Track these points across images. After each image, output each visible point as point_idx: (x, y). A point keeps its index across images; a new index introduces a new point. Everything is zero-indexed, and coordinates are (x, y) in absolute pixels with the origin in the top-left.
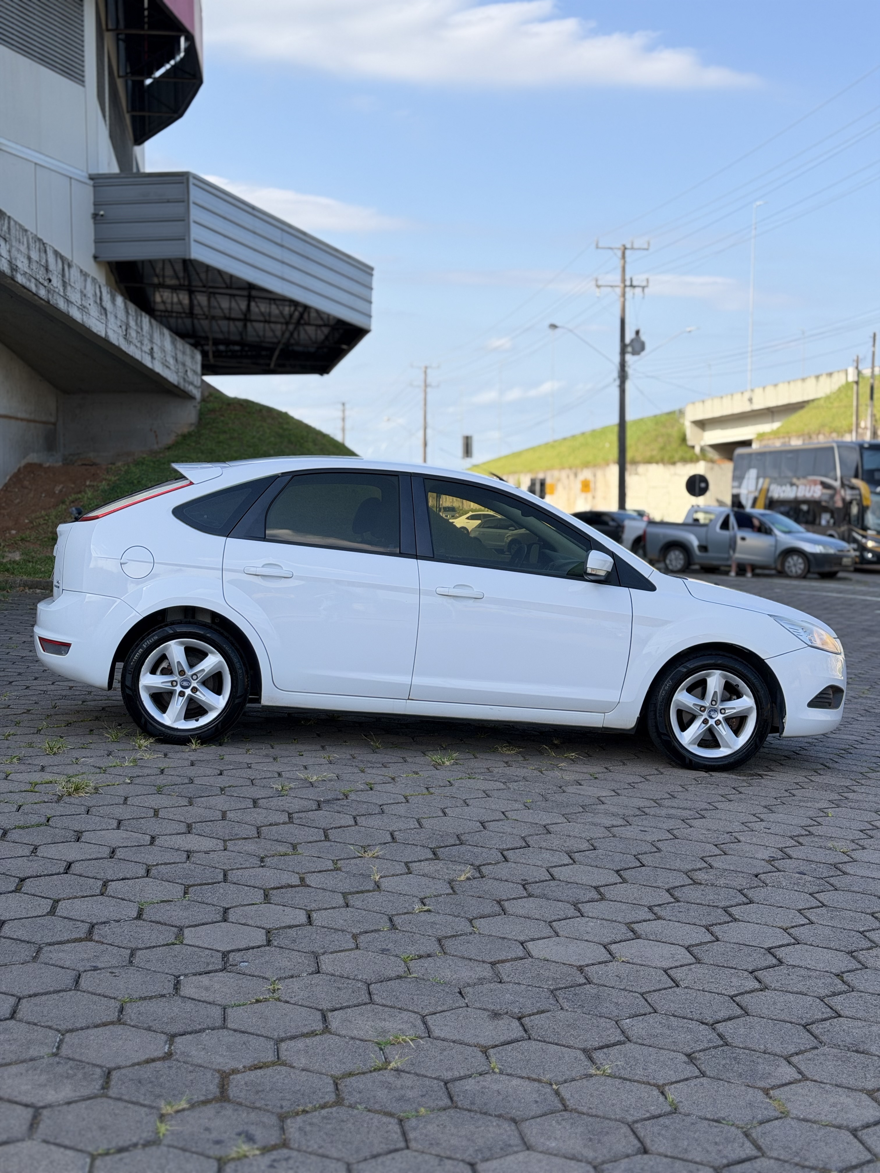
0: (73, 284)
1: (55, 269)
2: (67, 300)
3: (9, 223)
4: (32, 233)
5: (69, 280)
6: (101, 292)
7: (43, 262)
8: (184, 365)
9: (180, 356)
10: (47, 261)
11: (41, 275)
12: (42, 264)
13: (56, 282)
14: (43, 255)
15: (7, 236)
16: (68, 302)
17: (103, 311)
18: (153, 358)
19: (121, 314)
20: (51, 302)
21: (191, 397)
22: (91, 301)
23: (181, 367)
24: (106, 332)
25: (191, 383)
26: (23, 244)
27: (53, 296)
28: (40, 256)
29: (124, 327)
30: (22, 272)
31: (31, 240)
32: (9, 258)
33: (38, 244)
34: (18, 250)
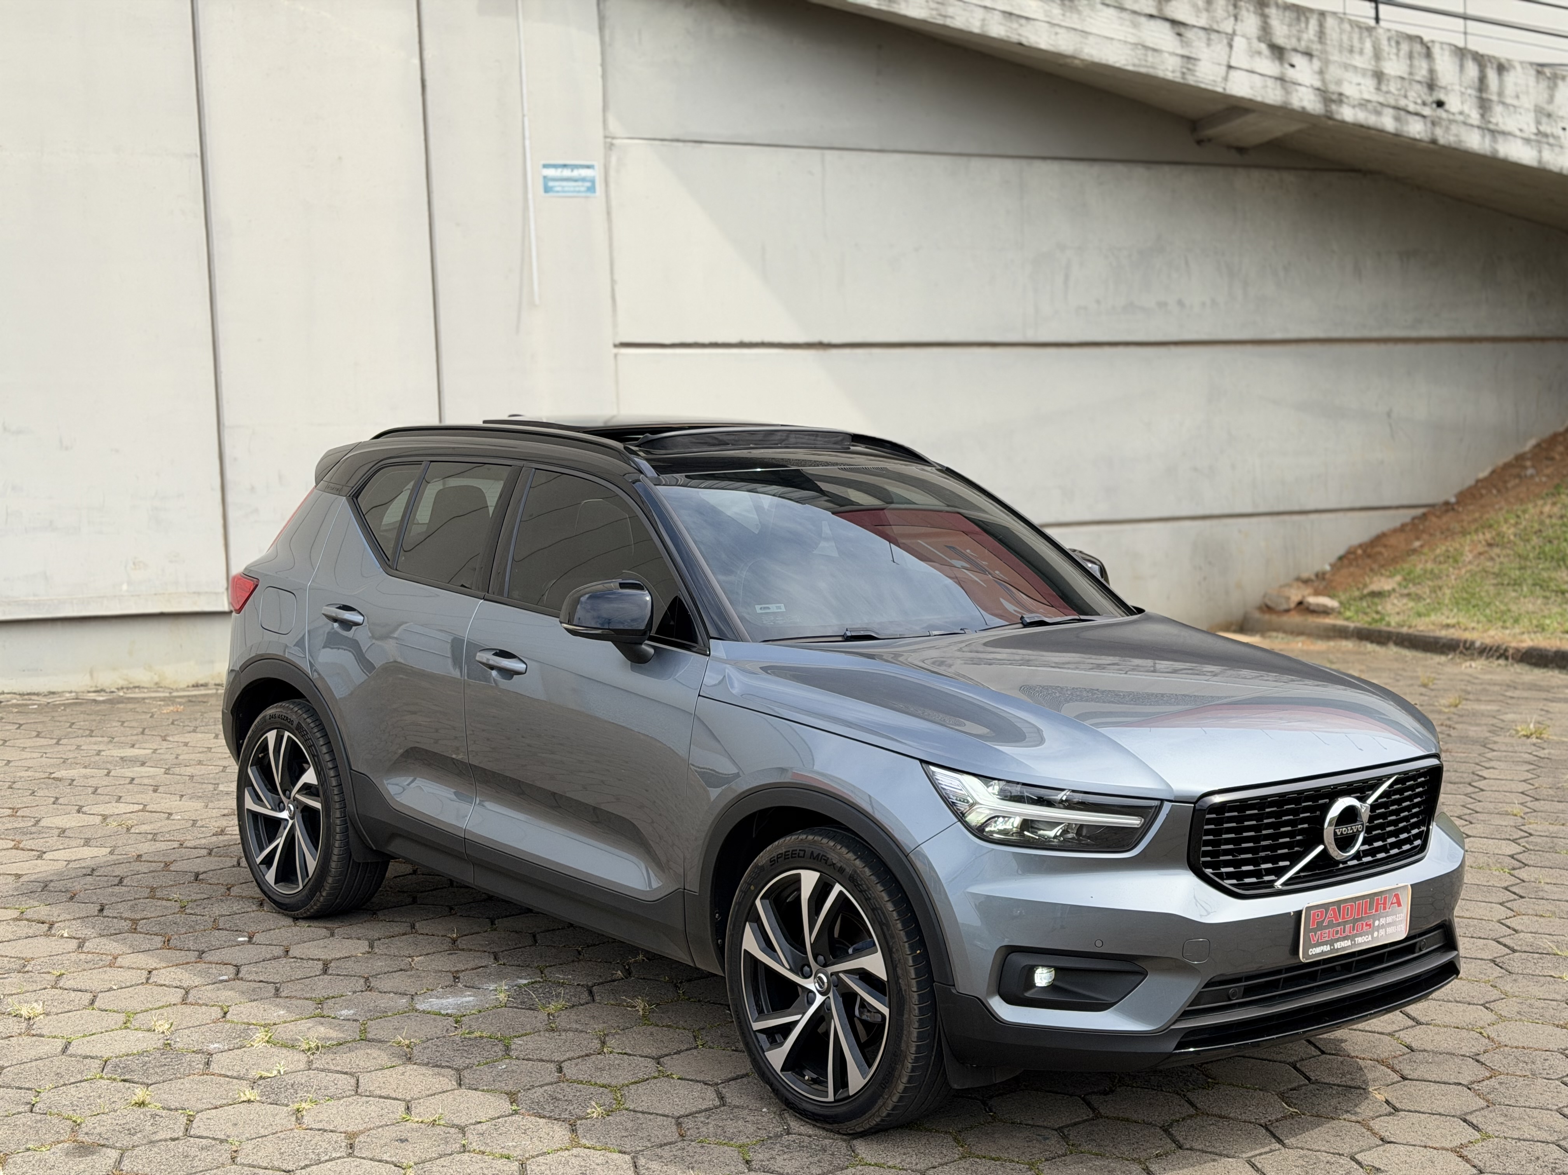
1: (1456, 80)
2: (1492, 132)
3: (1321, 25)
5: (1500, 93)
7: (1420, 75)
10: (1432, 71)
11: (1412, 99)
12: (1418, 78)
13: (1459, 104)
14: (1422, 62)
15: (1316, 47)
16: (1495, 133)
20: (1442, 141)
26: (1361, 52)
27: (1448, 129)
28: (1411, 66)
30: (1356, 103)
31: (1384, 43)
32: (1318, 84)
33: (1405, 47)
34: (1346, 67)
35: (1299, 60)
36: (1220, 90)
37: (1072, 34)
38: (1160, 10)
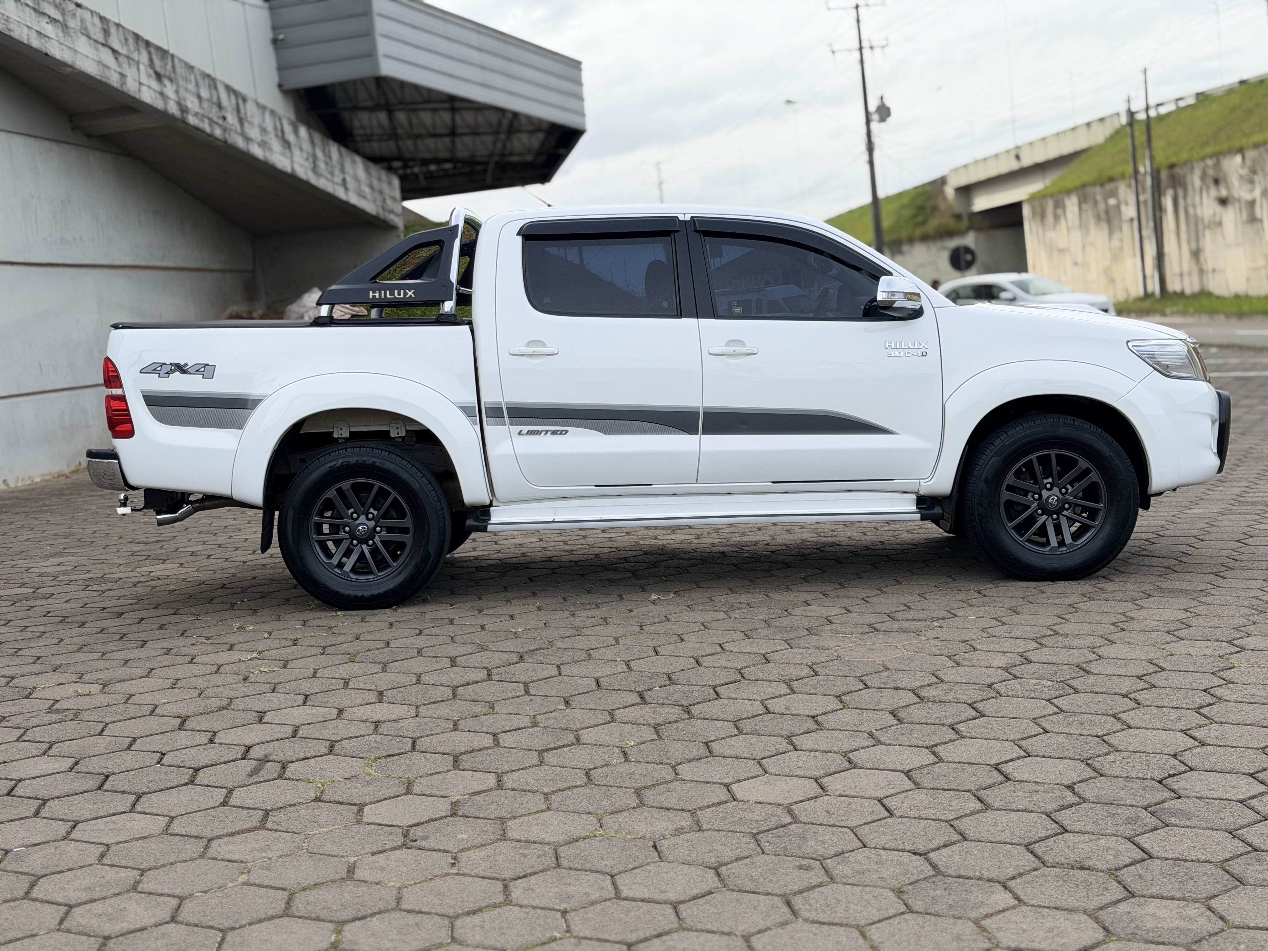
0: (249, 119)
1: (228, 105)
2: (246, 137)
3: (173, 61)
4: (199, 70)
5: (246, 114)
6: (281, 124)
7: (215, 99)
8: (381, 192)
9: (375, 183)
10: (219, 98)
11: (214, 114)
12: (214, 101)
13: (232, 119)
14: (214, 92)
15: (173, 75)
16: (248, 139)
17: (286, 145)
18: (346, 189)
19: (306, 145)
20: (229, 141)
21: (393, 228)
22: (272, 135)
23: (377, 195)
24: (293, 168)
25: (391, 212)
26: (190, 81)
27: (230, 135)
28: (211, 93)
29: (311, 160)
30: (193, 113)
31: (198, 77)
32: (176, 99)
33: (207, 80)
34: (186, 90)
35: (167, 82)
36: (138, 97)
37: (70, 51)
38: (106, 41)
